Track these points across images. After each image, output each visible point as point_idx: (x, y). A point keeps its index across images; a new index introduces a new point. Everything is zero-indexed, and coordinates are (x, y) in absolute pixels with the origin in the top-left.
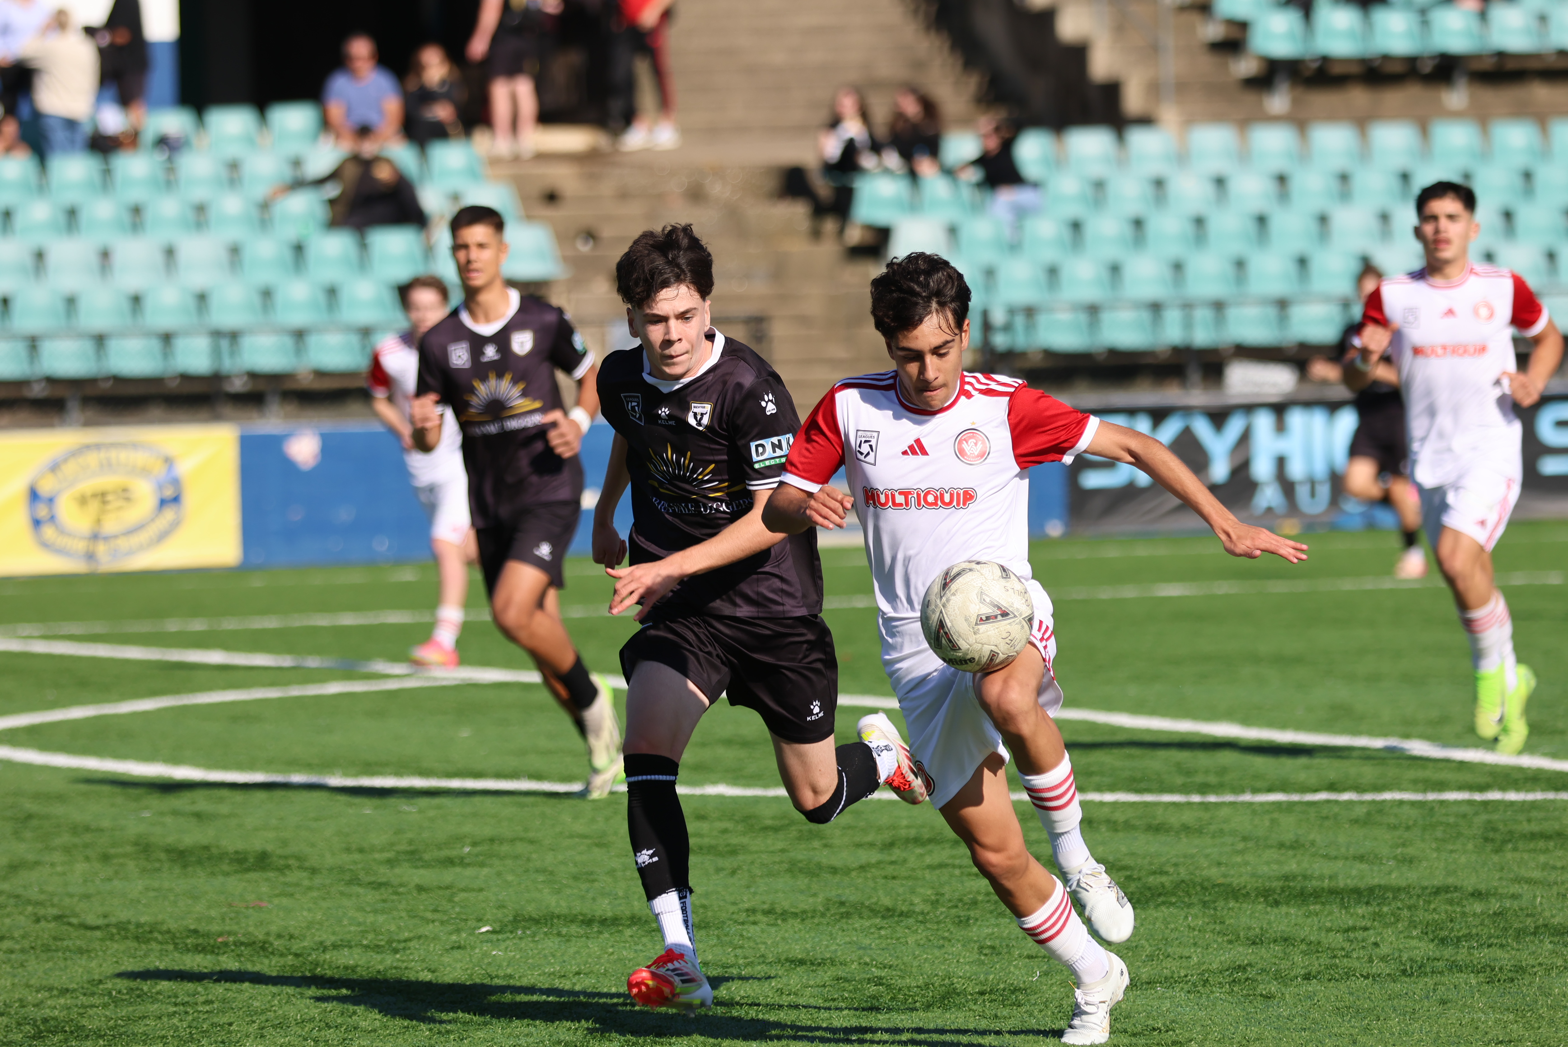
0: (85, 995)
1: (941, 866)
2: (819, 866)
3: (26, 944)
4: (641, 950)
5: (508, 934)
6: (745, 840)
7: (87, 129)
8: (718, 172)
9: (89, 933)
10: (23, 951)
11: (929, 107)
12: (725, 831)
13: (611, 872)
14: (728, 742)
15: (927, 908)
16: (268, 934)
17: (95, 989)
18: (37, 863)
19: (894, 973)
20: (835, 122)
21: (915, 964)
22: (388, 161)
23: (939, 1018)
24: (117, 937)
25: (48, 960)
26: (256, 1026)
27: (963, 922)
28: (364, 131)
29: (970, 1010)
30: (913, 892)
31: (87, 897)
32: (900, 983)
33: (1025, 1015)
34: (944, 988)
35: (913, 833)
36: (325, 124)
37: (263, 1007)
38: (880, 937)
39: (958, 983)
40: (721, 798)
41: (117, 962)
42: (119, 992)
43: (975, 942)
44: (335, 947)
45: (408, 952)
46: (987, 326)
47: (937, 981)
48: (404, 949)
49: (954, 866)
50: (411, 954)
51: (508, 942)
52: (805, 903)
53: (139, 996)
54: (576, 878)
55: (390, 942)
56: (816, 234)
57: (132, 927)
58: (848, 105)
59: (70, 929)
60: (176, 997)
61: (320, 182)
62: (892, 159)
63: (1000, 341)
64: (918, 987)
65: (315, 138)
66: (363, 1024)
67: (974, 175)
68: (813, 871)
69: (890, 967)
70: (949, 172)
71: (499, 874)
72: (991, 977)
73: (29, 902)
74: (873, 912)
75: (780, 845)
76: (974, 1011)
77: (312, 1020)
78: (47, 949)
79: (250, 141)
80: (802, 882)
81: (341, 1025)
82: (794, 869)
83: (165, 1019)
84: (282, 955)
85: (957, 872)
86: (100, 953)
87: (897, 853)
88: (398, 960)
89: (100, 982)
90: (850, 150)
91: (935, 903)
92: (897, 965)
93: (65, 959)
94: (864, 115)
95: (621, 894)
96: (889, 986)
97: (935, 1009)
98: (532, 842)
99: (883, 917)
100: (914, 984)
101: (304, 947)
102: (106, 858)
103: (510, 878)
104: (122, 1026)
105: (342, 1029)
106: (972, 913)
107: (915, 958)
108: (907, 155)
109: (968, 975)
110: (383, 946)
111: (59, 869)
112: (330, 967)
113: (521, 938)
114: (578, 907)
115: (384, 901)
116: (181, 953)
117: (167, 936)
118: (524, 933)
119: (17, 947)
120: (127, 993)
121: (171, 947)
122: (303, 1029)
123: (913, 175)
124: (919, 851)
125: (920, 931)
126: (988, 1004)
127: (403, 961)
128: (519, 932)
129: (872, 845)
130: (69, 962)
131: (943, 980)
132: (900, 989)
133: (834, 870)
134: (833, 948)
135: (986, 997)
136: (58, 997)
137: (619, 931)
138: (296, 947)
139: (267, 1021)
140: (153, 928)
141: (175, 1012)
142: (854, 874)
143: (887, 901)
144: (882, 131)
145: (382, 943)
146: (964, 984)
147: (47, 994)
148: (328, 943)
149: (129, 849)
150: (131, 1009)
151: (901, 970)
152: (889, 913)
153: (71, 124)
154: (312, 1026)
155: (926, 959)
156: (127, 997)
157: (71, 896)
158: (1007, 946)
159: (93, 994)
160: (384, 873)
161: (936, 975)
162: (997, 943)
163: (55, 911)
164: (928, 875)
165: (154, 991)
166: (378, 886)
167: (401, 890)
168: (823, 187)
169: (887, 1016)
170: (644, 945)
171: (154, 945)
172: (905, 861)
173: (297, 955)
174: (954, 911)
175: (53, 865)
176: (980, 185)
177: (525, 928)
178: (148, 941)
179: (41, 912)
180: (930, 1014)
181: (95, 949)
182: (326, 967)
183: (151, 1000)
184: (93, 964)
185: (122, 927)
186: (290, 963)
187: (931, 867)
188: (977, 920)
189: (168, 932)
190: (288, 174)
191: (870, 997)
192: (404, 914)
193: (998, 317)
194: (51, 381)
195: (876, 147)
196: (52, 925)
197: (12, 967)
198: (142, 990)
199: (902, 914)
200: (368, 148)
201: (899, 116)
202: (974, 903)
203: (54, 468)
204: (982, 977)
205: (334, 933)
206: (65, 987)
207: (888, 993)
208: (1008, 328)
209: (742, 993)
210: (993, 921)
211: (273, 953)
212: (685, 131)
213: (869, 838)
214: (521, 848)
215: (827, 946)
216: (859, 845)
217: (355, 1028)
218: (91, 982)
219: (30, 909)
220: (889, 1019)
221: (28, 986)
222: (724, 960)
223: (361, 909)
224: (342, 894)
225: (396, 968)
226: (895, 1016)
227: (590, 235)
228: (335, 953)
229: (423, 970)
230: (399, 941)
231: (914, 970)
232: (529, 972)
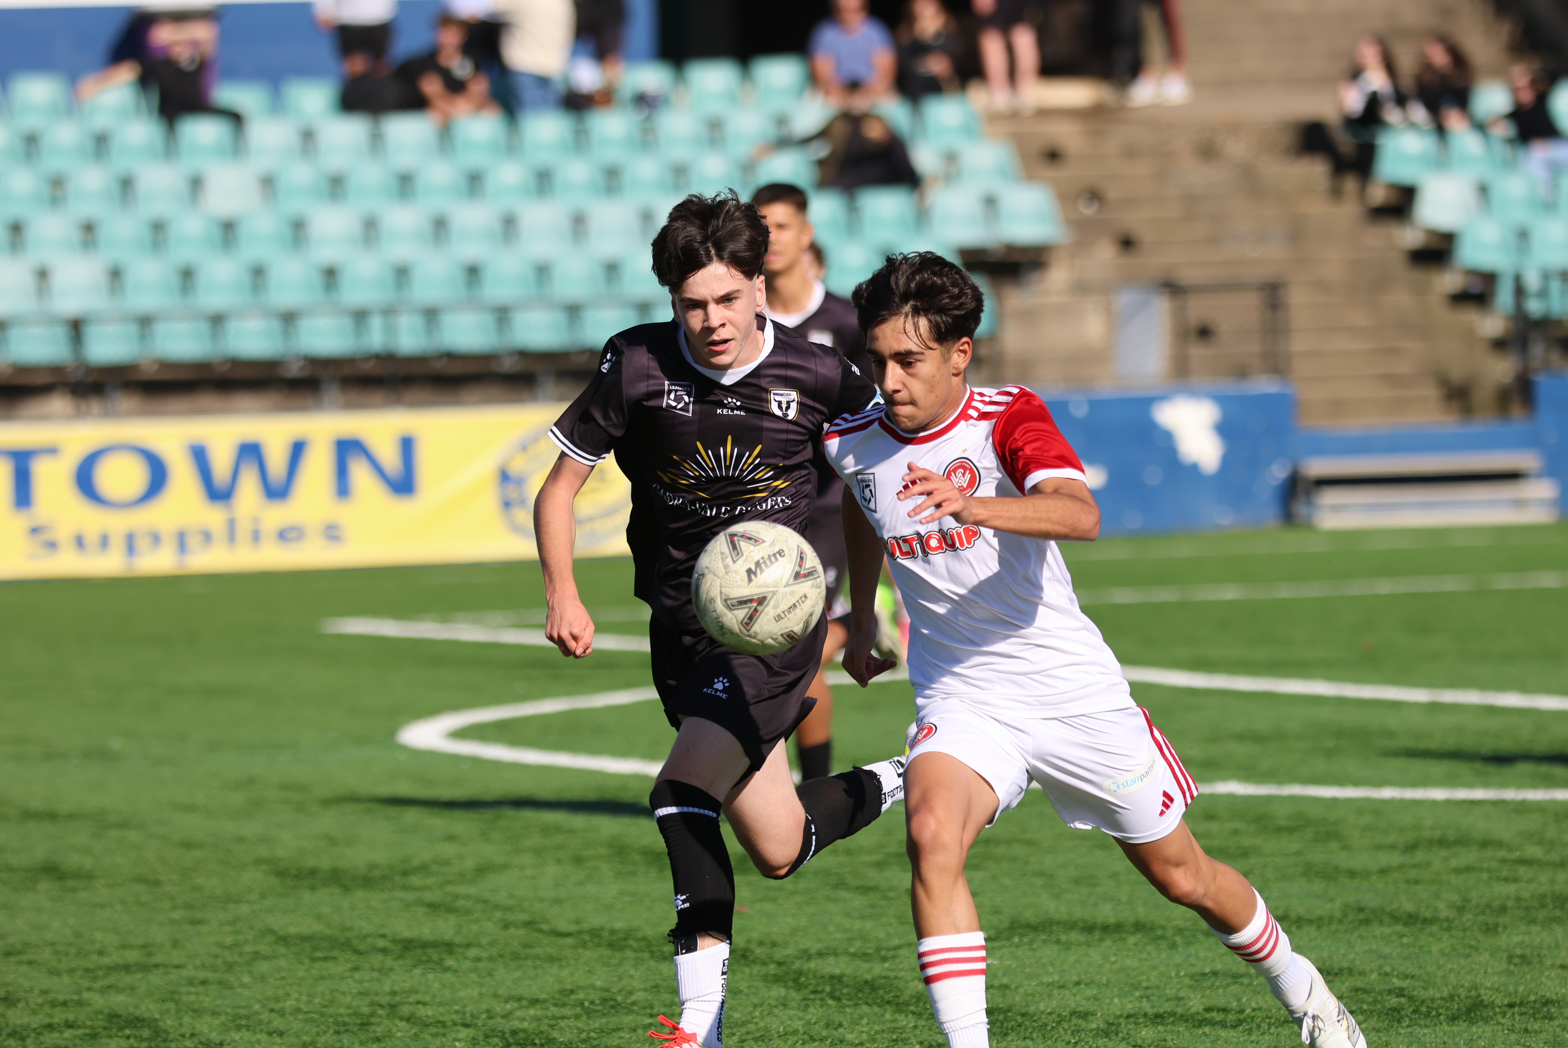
0: (556, 1005)
1: (1468, 869)
2: (1337, 870)
3: (494, 951)
4: (1146, 960)
5: (1004, 942)
6: (1258, 841)
7: (561, 88)
8: (1233, 128)
9: (561, 941)
10: (491, 959)
11: (1458, 58)
12: (1236, 832)
13: (1114, 876)
14: (1241, 737)
15: (1452, 914)
16: (749, 941)
17: (566, 999)
18: (505, 867)
19: (1417, 984)
20: (1356, 74)
21: (1440, 973)
22: (878, 118)
23: (1465, 1032)
24: (590, 945)
25: (518, 968)
26: (736, 1038)
27: (1491, 930)
28: (854, 86)
29: (1498, 1023)
30: (1437, 896)
31: (557, 901)
32: (1423, 994)
33: (1558, 1030)
34: (1470, 1000)
35: (1437, 834)
36: (813, 80)
37: (744, 1019)
38: (1402, 945)
39: (1486, 994)
40: (1232, 797)
41: (589, 971)
42: (592, 1003)
43: (1504, 951)
44: (820, 954)
45: (898, 960)
46: (1520, 291)
47: (1463, 993)
48: (894, 957)
49: (1481, 870)
50: (901, 962)
51: (1004, 951)
52: (1322, 909)
53: (613, 1007)
54: (1076, 881)
55: (878, 950)
56: (1336, 193)
57: (605, 934)
58: (1370, 56)
59: (541, 936)
60: (652, 1007)
61: (806, 141)
62: (1419, 113)
63: (1534, 307)
64: (1442, 999)
65: (800, 93)
66: (849, 1037)
67: (1504, 130)
68: (1330, 874)
69: (1413, 977)
70: (1480, 127)
71: (994, 878)
72: (1521, 988)
73: (497, 907)
74: (1395, 918)
75: (1294, 846)
76: (1503, 1025)
77: (795, 1032)
78: (516, 957)
79: (732, 98)
80: (1318, 886)
81: (826, 1038)
82: (1310, 872)
83: (640, 1031)
84: (764, 964)
85: (1485, 876)
86: (572, 962)
87: (1420, 856)
88: (888, 969)
89: (572, 992)
90: (1373, 103)
91: (1461, 910)
92: (1420, 976)
93: (535, 968)
94: (1390, 67)
95: (1124, 898)
96: (1411, 998)
97: (1461, 1023)
98: (1030, 843)
99: (1406, 924)
100: (1438, 995)
101: (787, 956)
102: (578, 860)
103: (1006, 881)
104: (596, 1039)
105: (828, 1042)
106: (1501, 920)
107: (1439, 968)
108: (1434, 108)
109: (1496, 986)
110: (870, 955)
111: (529, 872)
112: (815, 977)
113: (1018, 946)
114: (1079, 913)
115: (873, 906)
116: (657, 961)
117: (643, 944)
118: (1021, 940)
119: (485, 955)
120: (600, 1004)
121: (646, 955)
122: (786, 1042)
123: (1441, 130)
124: (1444, 853)
125: (1444, 940)
126: (1517, 1017)
127: (893, 970)
128: (1016, 940)
129: (1392, 847)
130: (539, 971)
131: (1469, 991)
132: (1423, 1002)
133: (1352, 874)
134: (1351, 956)
135: (1516, 1009)
136: (527, 1007)
137: (1123, 939)
138: (779, 954)
139: (748, 1033)
140: (628, 934)
141: (651, 1024)
142: (1374, 878)
143: (1409, 907)
144: (1407, 82)
145: (870, 951)
146: (1491, 996)
147: (516, 1005)
148: (813, 951)
149: (603, 851)
150: (604, 1020)
151: (1424, 981)
152: (1410, 919)
153: (543, 81)
154: (795, 1039)
155: (1451, 970)
156: (600, 1008)
157: (541, 900)
158: (1539, 955)
159: (564, 1005)
160: (873, 876)
161: (1462, 986)
162: (1528, 952)
163: (523, 917)
164: (1454, 879)
165: (629, 1001)
166: (865, 890)
167: (891, 894)
168: (1345, 142)
169: (1409, 1030)
170: (1149, 953)
171: (629, 953)
172: (1429, 864)
173: (779, 964)
174: (1481, 918)
175: (522, 868)
176: (1511, 141)
177: (1022, 936)
178: (622, 949)
179: (510, 917)
180: (1455, 1028)
181: (566, 958)
182: (810, 976)
183: (625, 1011)
184: (565, 973)
185: (595, 933)
186: (772, 972)
187: (1457, 871)
188: (1505, 927)
189: (644, 939)
190: (771, 132)
191: (1391, 1009)
192: (893, 920)
193: (1532, 280)
194: (524, 355)
195: (1401, 100)
196: (522, 932)
197: (480, 976)
198: (615, 1000)
199: (1425, 921)
200: (859, 103)
201: (1427, 67)
202: (1503, 909)
203: (524, 448)
204: (1511, 988)
205: (819, 940)
206: (535, 997)
207: (1410, 1006)
208: (1543, 293)
209: (1253, 1005)
210: (1523, 928)
211: (754, 962)
212: (1197, 85)
213: (1392, 838)
214: (1018, 850)
215: (1344, 955)
216: (1379, 847)
217: (841, 1041)
218: (564, 992)
219: (498, 915)
220: (1411, 1033)
221: (496, 996)
222: (1234, 969)
223: (848, 915)
224: (828, 899)
225: (885, 977)
226: (1418, 1030)
227: (1095, 195)
228: (820, 961)
229: (913, 980)
230: (888, 949)
231: (1438, 981)
232: (1026, 982)
